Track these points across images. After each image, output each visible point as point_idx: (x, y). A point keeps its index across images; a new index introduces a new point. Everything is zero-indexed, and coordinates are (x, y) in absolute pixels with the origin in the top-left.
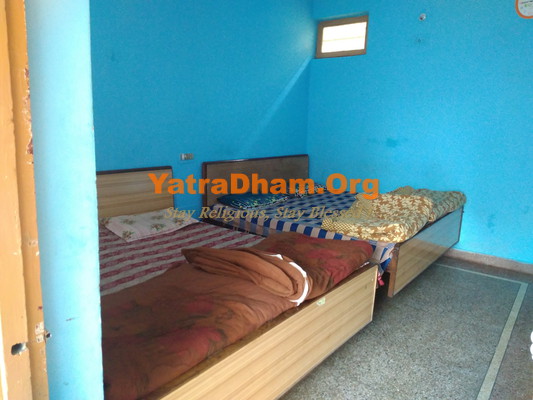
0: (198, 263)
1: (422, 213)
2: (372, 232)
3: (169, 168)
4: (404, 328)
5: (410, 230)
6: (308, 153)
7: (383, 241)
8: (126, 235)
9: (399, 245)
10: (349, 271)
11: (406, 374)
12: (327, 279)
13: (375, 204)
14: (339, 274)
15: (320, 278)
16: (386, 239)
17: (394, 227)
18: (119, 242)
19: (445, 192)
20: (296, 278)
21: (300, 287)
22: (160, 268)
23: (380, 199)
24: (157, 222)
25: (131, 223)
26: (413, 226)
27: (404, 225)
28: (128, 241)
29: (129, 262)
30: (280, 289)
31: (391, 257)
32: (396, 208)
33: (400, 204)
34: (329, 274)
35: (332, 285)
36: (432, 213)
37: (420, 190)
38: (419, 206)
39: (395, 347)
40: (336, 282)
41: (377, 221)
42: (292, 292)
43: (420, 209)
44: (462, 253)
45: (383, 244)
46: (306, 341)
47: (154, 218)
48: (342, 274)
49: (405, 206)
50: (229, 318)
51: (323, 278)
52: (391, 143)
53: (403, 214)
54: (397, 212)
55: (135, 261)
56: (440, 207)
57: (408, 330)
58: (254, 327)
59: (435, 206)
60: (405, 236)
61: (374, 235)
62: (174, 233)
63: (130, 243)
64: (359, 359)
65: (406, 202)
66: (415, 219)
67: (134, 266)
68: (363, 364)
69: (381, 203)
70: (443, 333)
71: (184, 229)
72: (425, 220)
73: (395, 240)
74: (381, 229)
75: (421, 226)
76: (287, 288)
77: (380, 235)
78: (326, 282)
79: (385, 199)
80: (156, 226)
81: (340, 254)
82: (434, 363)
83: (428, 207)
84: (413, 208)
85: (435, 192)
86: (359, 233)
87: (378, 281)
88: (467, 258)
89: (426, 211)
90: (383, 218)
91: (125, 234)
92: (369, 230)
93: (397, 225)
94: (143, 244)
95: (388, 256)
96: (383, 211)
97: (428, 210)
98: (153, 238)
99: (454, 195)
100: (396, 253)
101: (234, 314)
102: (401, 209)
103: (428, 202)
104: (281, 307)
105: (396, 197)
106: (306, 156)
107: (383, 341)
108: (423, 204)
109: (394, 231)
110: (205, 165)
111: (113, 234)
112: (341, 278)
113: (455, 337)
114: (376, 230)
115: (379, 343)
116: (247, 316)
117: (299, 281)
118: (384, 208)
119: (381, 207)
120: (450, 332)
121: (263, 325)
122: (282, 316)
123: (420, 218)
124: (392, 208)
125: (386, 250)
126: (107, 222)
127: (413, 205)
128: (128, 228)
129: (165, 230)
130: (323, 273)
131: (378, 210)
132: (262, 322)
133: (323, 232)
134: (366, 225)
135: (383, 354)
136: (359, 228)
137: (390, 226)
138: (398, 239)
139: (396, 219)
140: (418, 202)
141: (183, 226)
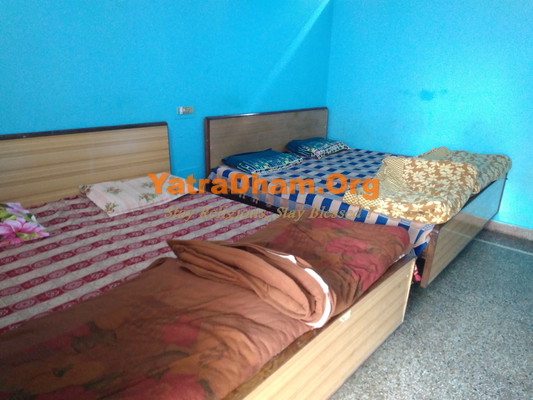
0: (185, 261)
1: (465, 184)
2: (406, 209)
3: (164, 124)
4: (438, 325)
5: (453, 209)
6: (327, 105)
7: (419, 221)
8: (110, 207)
9: (439, 226)
10: (381, 270)
11: (444, 391)
12: (354, 286)
13: (407, 171)
14: (368, 277)
15: (346, 285)
16: (422, 218)
17: (434, 205)
18: (100, 217)
19: (488, 156)
20: (314, 292)
21: (319, 305)
22: (142, 259)
23: (413, 164)
24: (148, 190)
25: (116, 192)
26: (456, 203)
27: (446, 203)
28: (111, 215)
29: (106, 248)
30: (291, 306)
31: (428, 241)
32: (433, 177)
33: (437, 172)
34: (356, 278)
35: (360, 293)
36: (476, 184)
37: (457, 152)
38: (462, 175)
39: (428, 353)
40: (365, 288)
41: (411, 194)
42: (307, 312)
43: (462, 179)
44: (500, 225)
45: (420, 225)
46: (324, 367)
47: (145, 185)
48: (372, 276)
49: (443, 174)
50: (220, 357)
51: (349, 284)
52: (427, 96)
53: (442, 185)
54: (433, 183)
55: (114, 247)
56: (484, 176)
57: (443, 327)
58: (254, 368)
59: (480, 175)
60: (447, 216)
61: (407, 214)
62: (168, 205)
63: (113, 219)
64: (385, 369)
65: (445, 169)
66: (458, 193)
67: (111, 254)
68: (391, 376)
69: (415, 170)
70: (485, 333)
71: (180, 199)
72: (469, 193)
73: (433, 221)
74: (417, 207)
75: (464, 201)
76: (301, 306)
77: (415, 214)
78: (353, 291)
79: (419, 165)
80: (146, 197)
81: (369, 247)
82: (478, 376)
83: (472, 176)
84: (454, 178)
85: (475, 155)
86: (389, 209)
87: (414, 276)
88: (505, 231)
89: (470, 182)
90: (417, 189)
91: (107, 207)
92: (401, 207)
93: (438, 203)
94: (129, 220)
95: (424, 239)
96: (416, 180)
97: (472, 181)
98: (142, 212)
99: (499, 159)
100: (433, 237)
101: (227, 348)
102: (439, 179)
103: (473, 170)
104: (292, 333)
105: (433, 164)
106: (325, 108)
107: (414, 342)
108: (467, 173)
109: (433, 211)
110: (208, 120)
111: (95, 205)
112: (372, 281)
113: (499, 338)
114: (411, 207)
115: (409, 345)
116: (245, 352)
117: (318, 297)
118: (418, 177)
119: (415, 175)
120: (494, 332)
121: (267, 365)
122: (294, 347)
123: (463, 191)
124: (427, 176)
125: (421, 232)
126: (88, 190)
127: (454, 174)
128: (112, 199)
129: (158, 201)
130: (348, 277)
131: (411, 178)
132: (265, 358)
133: (345, 206)
134: (398, 200)
135: (415, 362)
136: (390, 203)
137: (430, 204)
138: (439, 220)
139: (434, 193)
140: (460, 171)
141: (179, 196)
